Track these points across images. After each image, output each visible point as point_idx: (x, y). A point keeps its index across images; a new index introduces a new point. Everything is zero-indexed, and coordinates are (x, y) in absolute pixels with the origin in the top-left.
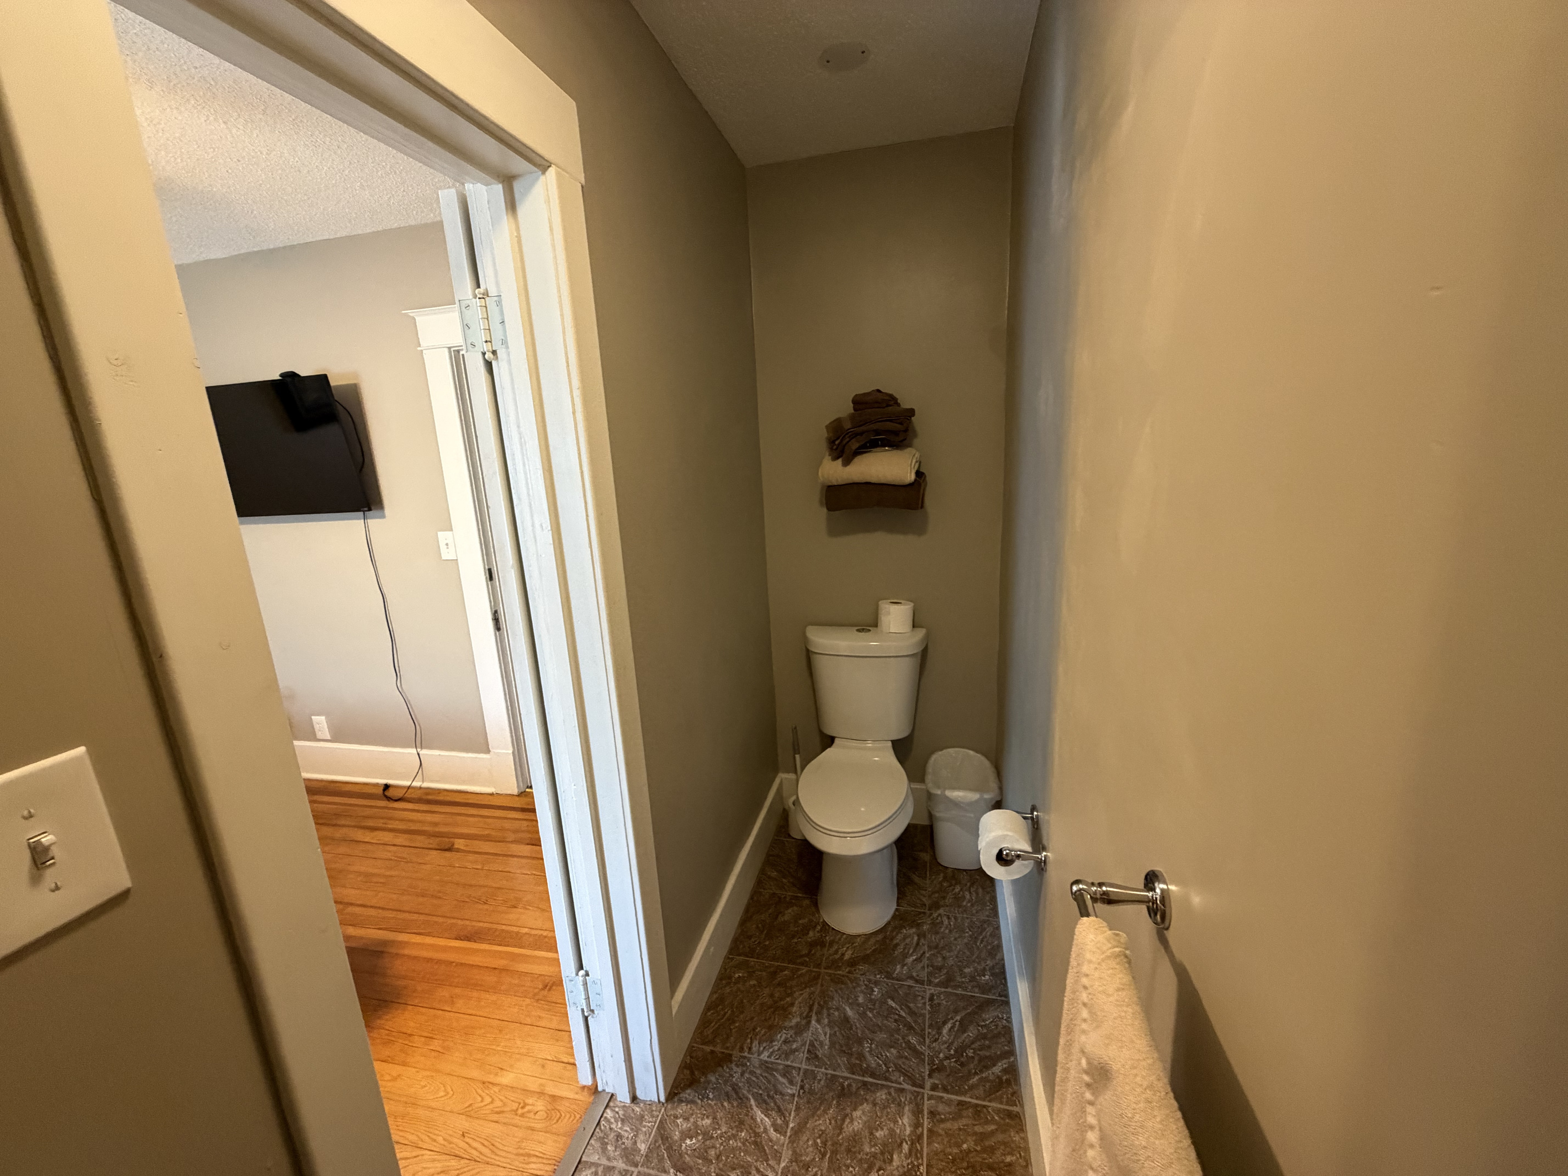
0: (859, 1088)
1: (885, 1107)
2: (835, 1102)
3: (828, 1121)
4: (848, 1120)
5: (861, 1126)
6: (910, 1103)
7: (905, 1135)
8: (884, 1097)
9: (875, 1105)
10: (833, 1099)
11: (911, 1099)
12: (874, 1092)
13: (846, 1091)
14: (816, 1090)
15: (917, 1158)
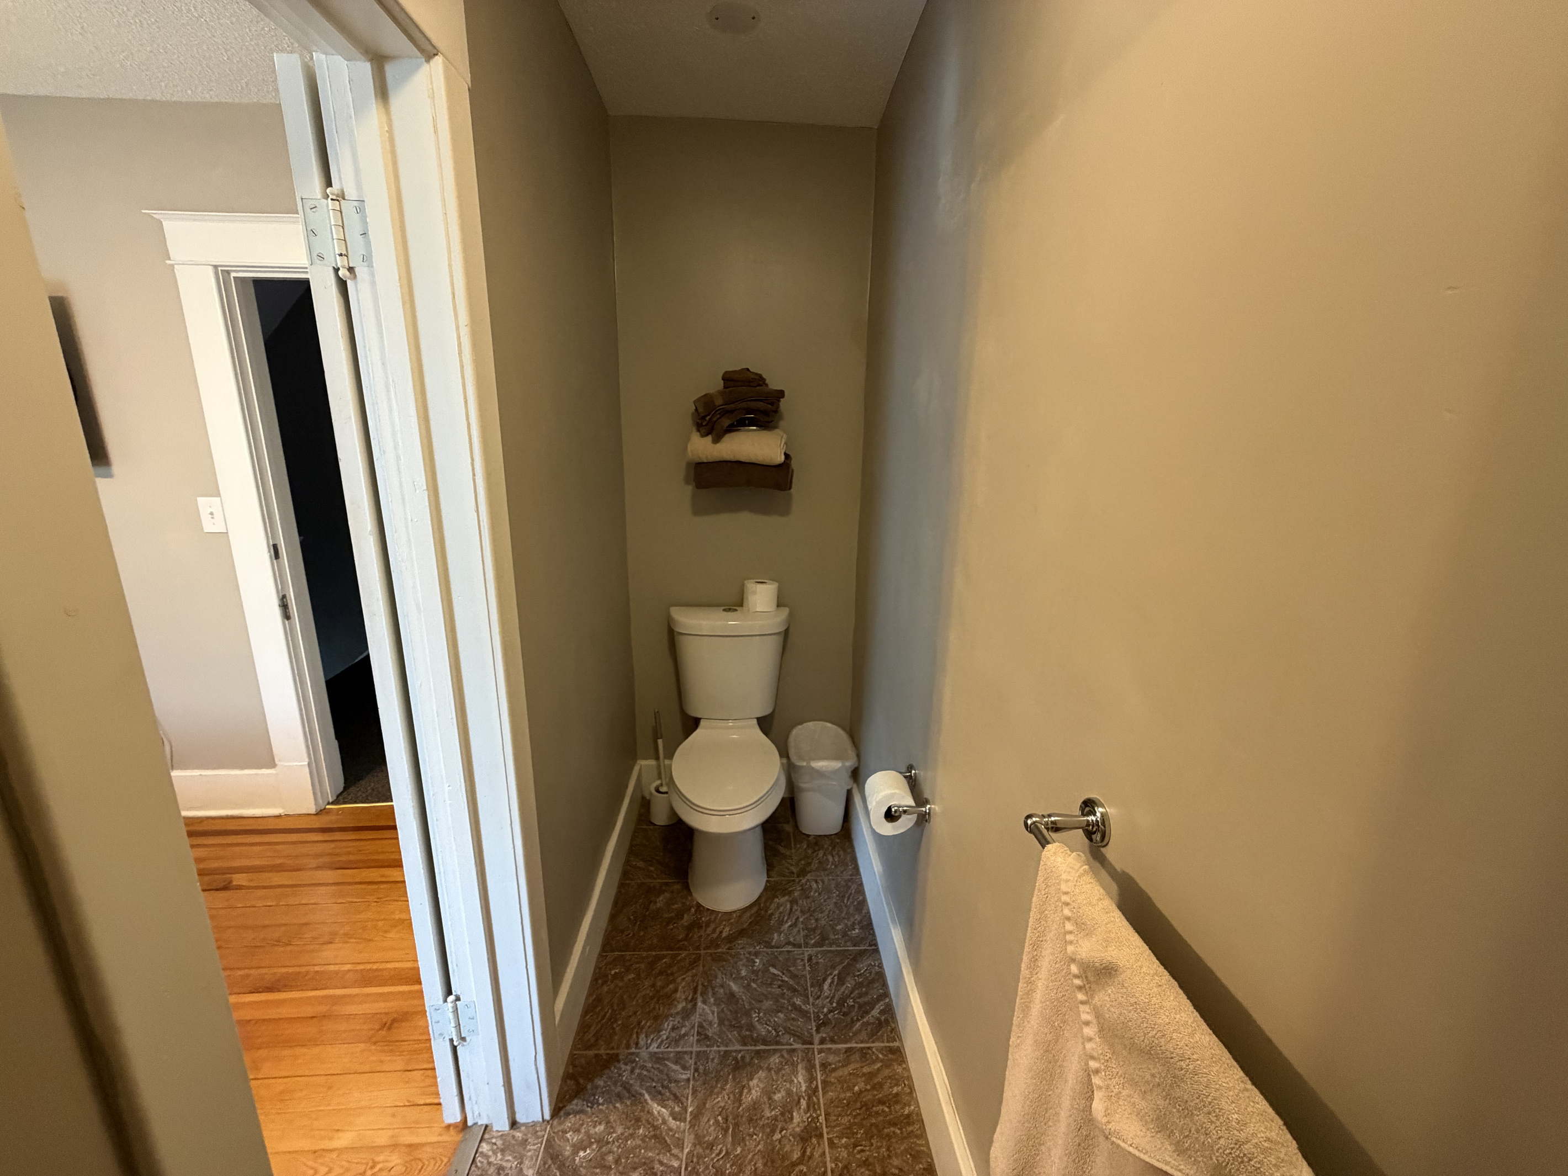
0: (752, 1058)
1: (779, 1070)
2: (730, 1077)
3: (726, 1096)
4: (746, 1091)
5: (759, 1093)
6: (803, 1060)
7: (801, 1092)
8: (777, 1061)
9: (769, 1069)
10: (729, 1074)
11: (802, 1056)
12: (767, 1058)
13: (740, 1063)
14: (711, 1069)
15: (815, 1110)
